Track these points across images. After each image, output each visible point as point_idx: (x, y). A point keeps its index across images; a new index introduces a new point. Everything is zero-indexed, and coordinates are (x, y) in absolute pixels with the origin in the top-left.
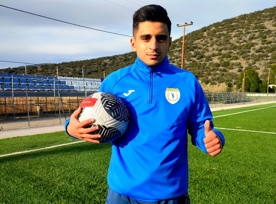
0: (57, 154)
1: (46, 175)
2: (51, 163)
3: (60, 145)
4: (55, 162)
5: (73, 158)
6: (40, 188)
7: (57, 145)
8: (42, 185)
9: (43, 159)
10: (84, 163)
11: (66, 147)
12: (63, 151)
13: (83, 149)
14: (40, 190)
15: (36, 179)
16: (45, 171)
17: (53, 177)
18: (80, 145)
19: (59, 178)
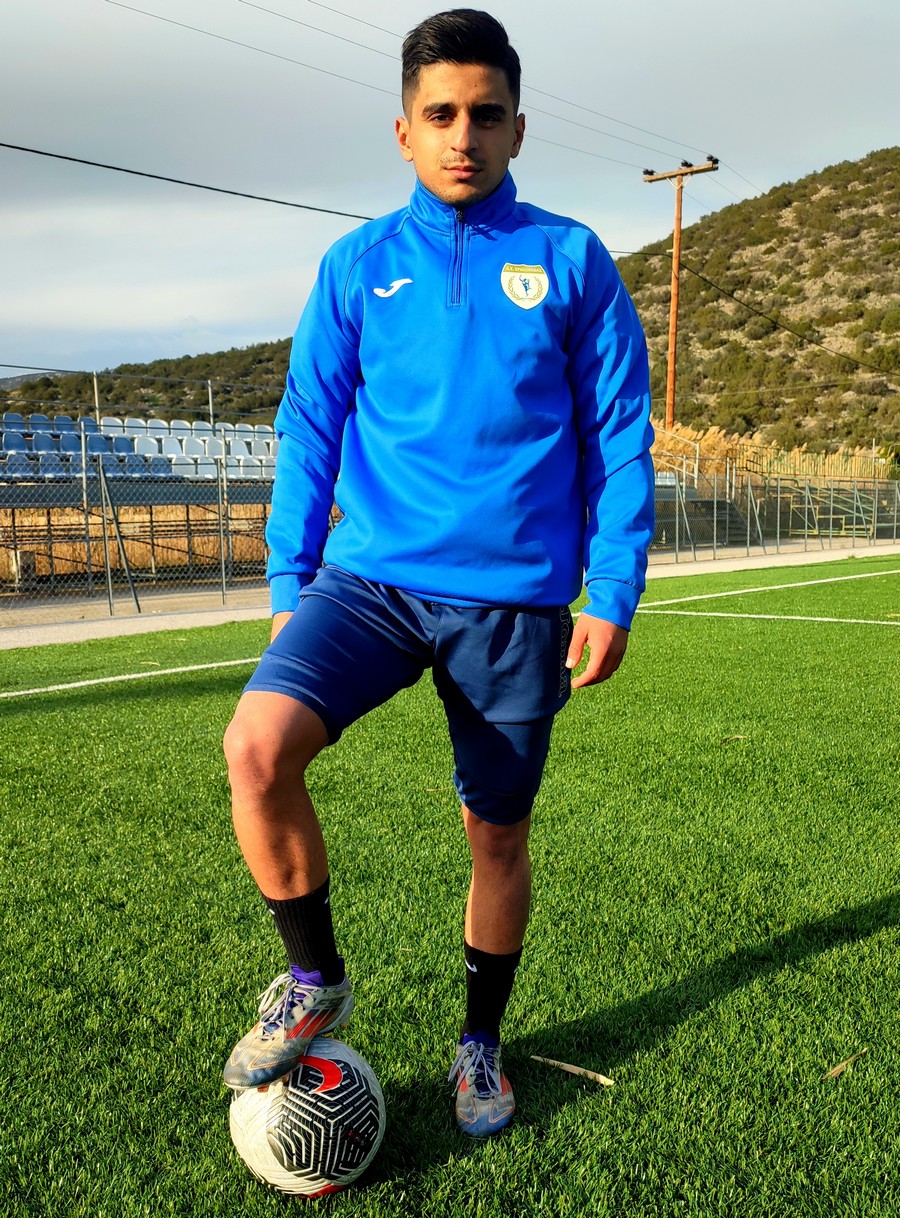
0: (96, 705)
1: (55, 758)
2: (75, 728)
3: (112, 679)
4: (90, 727)
5: (161, 714)
6: (36, 794)
7: (98, 678)
8: (43, 787)
9: (41, 719)
10: (207, 728)
11: (134, 682)
12: (122, 695)
13: (204, 689)
14: (36, 799)
15: (17, 771)
16: (53, 751)
17: (83, 766)
18: (192, 678)
19: (106, 768)
